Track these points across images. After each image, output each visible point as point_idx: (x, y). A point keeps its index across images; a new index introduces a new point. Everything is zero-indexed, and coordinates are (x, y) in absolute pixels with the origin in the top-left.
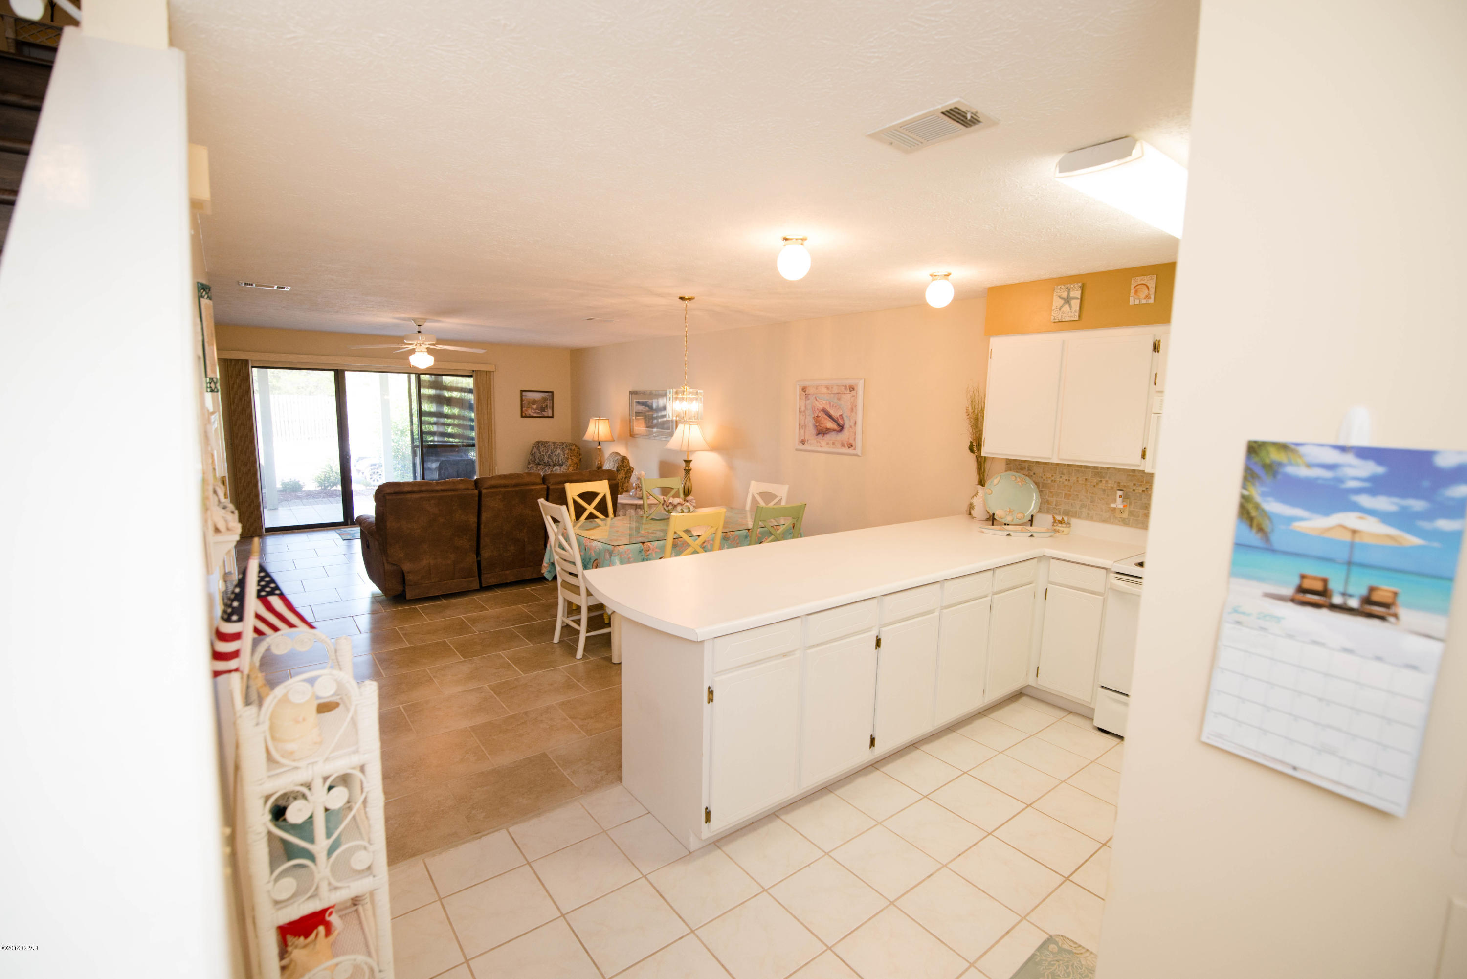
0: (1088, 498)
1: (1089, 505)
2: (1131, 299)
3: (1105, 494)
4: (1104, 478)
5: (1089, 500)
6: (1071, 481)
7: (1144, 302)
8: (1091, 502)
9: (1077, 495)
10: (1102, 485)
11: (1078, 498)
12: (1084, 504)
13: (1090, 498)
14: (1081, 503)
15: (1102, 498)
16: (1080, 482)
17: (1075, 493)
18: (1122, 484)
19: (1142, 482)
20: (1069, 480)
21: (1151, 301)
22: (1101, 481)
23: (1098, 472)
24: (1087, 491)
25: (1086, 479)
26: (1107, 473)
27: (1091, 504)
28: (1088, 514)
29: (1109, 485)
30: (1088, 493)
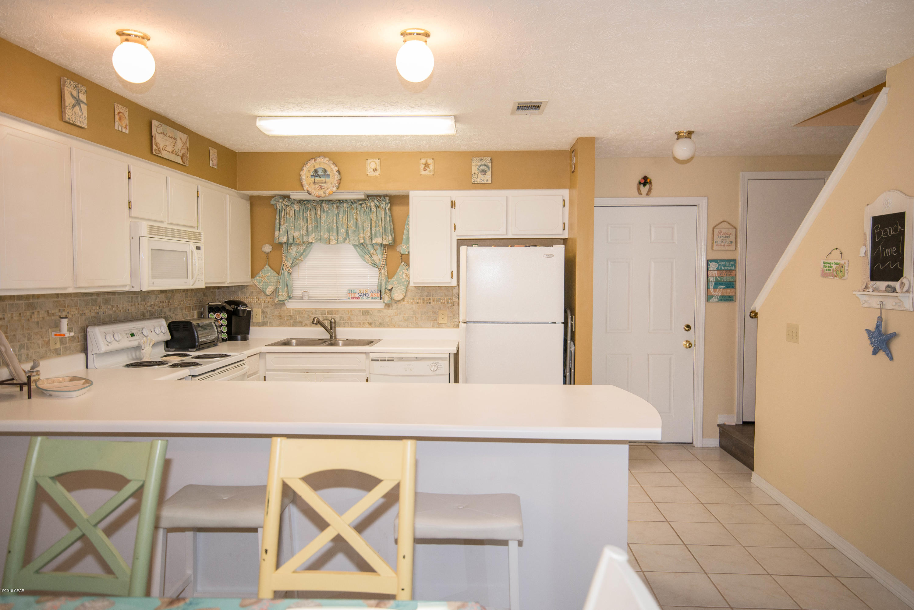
0: (25, 336)
1: (26, 343)
2: (117, 123)
3: (38, 327)
4: (36, 309)
5: (27, 338)
6: (6, 319)
7: (124, 130)
8: (28, 340)
9: (14, 335)
10: (35, 318)
11: (16, 338)
12: (22, 344)
13: (26, 335)
14: (19, 343)
15: (37, 332)
16: (15, 318)
17: (13, 333)
18: (50, 312)
19: (65, 307)
20: (4, 319)
21: (127, 132)
22: (33, 313)
23: (30, 303)
24: (23, 328)
25: (20, 314)
26: (38, 302)
27: (29, 342)
28: (28, 355)
29: (41, 316)
30: (25, 330)
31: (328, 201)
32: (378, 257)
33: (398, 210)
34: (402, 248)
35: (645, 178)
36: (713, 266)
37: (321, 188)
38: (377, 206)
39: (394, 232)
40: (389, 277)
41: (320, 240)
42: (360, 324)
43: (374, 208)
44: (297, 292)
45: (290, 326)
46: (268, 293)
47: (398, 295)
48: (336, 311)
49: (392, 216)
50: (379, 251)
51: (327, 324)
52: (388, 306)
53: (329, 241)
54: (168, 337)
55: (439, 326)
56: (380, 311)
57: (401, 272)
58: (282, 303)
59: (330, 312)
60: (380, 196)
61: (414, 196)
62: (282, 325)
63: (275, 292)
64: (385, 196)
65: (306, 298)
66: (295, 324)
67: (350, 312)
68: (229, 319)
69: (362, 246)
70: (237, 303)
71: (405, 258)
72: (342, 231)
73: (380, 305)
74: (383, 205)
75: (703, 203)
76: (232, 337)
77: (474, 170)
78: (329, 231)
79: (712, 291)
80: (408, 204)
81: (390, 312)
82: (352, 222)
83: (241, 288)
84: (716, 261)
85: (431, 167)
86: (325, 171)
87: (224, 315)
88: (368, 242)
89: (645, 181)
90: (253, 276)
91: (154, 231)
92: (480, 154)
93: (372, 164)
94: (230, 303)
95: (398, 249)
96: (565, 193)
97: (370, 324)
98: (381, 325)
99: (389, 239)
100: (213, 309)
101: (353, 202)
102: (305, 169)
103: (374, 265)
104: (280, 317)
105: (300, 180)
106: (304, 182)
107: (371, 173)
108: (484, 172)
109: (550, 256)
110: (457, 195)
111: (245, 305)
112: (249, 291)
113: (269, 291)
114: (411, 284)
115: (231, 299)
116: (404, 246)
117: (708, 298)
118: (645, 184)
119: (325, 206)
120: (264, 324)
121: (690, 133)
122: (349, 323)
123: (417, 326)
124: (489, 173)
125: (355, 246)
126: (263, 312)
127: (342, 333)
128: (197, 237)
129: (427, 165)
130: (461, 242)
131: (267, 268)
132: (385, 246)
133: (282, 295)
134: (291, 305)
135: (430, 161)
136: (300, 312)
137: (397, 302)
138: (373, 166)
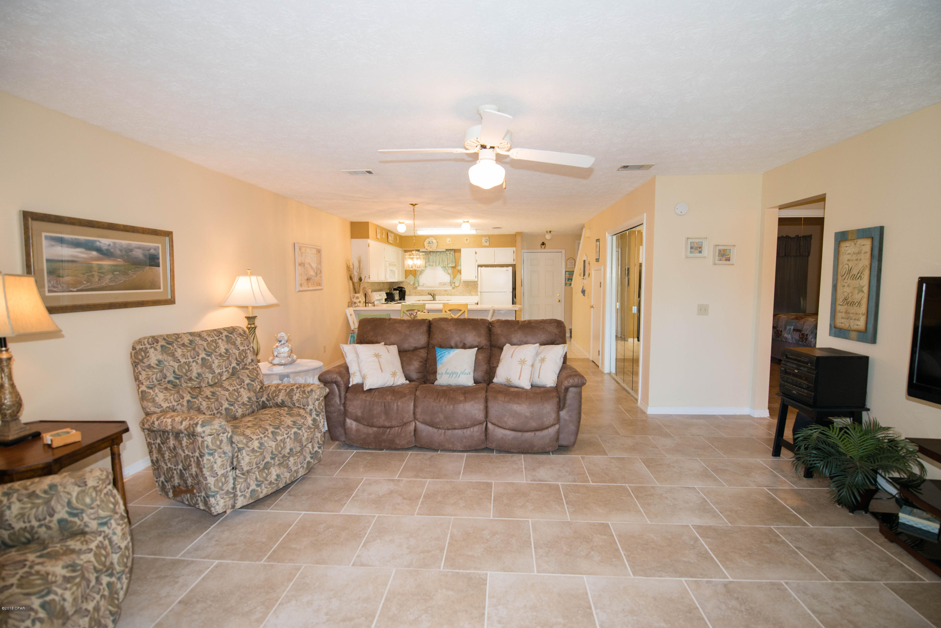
31: (432, 252)
32: (450, 271)
33: (457, 254)
34: (459, 268)
35: (543, 243)
36: (567, 273)
37: (431, 248)
38: (449, 253)
39: (455, 262)
40: (454, 278)
41: (430, 265)
42: (443, 295)
43: (448, 254)
44: (421, 284)
45: (419, 295)
46: (411, 284)
47: (457, 284)
48: (435, 290)
49: (455, 257)
50: (450, 269)
51: (433, 294)
52: (453, 288)
53: (433, 266)
54: (386, 297)
55: (472, 295)
56: (451, 290)
57: (458, 276)
58: (416, 288)
59: (433, 291)
60: (450, 250)
61: (462, 250)
62: (416, 295)
63: (414, 284)
64: (452, 250)
65: (424, 286)
66: (421, 295)
67: (440, 290)
68: (399, 293)
69: (444, 267)
70: (402, 288)
71: (460, 272)
72: (438, 262)
73: (451, 288)
74: (452, 253)
75: (564, 251)
76: (400, 300)
77: (483, 241)
78: (433, 262)
79: (567, 282)
80: (460, 252)
81: (454, 290)
82: (441, 259)
83: (402, 282)
84: (568, 272)
85: (468, 240)
86: (432, 242)
87: (398, 292)
88: (446, 266)
89: (543, 244)
90: (406, 278)
91: (390, 264)
92: (485, 236)
93: (448, 239)
94: (399, 287)
95: (457, 268)
96: (514, 249)
97: (447, 295)
98: (451, 295)
99: (454, 265)
100: (395, 289)
101: (441, 252)
102: (426, 241)
103: (449, 274)
104: (415, 293)
105: (424, 245)
106: (425, 246)
107: (448, 242)
108: (486, 242)
109: (507, 270)
110: (477, 250)
111: (404, 288)
112: (404, 284)
113: (412, 283)
114: (462, 280)
115: (398, 286)
116: (459, 267)
117: (566, 284)
118: (543, 245)
119: (431, 253)
120: (410, 295)
121: (550, 232)
122: (440, 295)
123: (464, 295)
124: (488, 242)
125: (442, 267)
126: (409, 291)
127: (437, 297)
128: (395, 265)
129: (467, 239)
130: (479, 266)
131: (411, 275)
132: (452, 267)
133: (417, 285)
134: (419, 288)
135: (468, 238)
136: (422, 291)
137: (456, 287)
138: (449, 240)
